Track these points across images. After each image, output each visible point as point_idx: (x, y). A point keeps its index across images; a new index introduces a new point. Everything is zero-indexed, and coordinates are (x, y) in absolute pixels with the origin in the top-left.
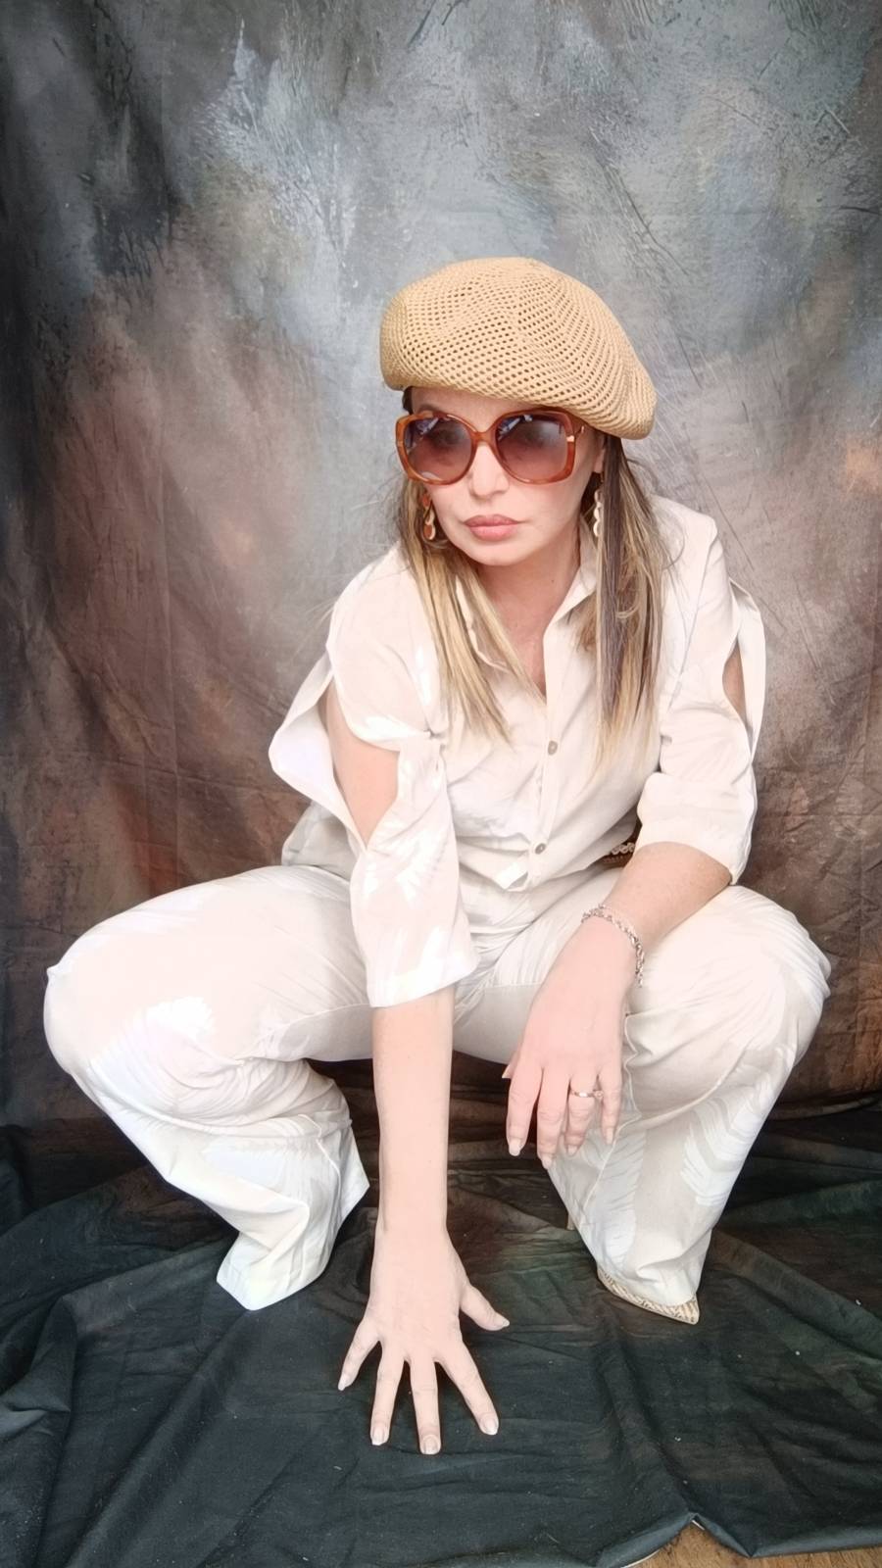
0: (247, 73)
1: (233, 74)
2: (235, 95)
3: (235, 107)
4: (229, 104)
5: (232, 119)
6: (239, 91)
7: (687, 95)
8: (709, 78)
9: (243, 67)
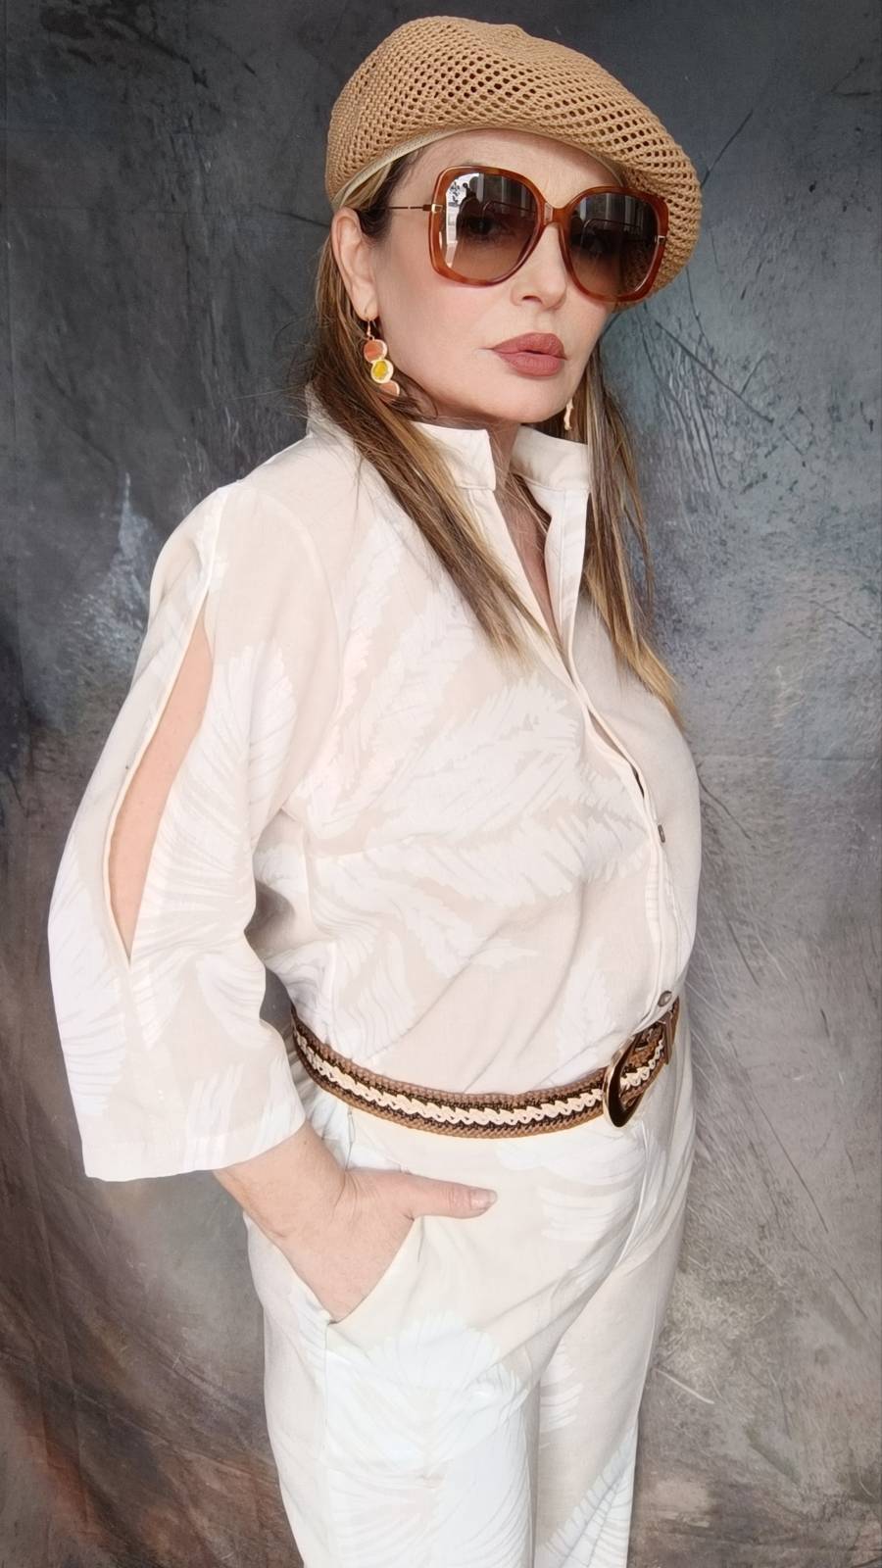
0: (138, 549)
1: (118, 550)
2: (122, 580)
3: (124, 597)
4: (114, 593)
5: (119, 615)
6: (128, 574)
7: (766, 594)
8: (804, 569)
9: (131, 540)
